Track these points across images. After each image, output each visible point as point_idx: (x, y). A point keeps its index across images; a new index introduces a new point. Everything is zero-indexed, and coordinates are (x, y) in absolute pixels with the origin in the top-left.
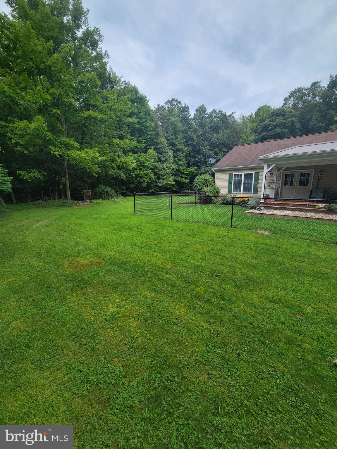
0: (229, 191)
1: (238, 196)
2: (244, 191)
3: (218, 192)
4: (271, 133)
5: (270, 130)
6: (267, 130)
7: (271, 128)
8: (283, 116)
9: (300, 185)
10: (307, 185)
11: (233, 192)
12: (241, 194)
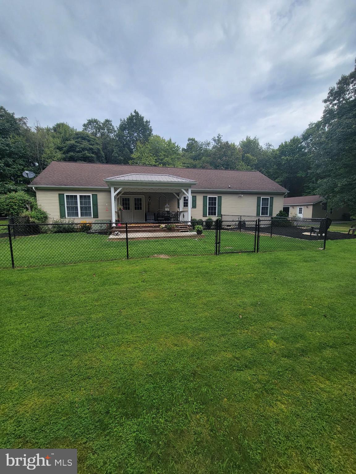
0: (62, 215)
1: (76, 222)
2: (82, 215)
3: (46, 218)
4: (80, 155)
5: (78, 152)
6: (74, 151)
7: (79, 149)
8: (89, 141)
9: (136, 209)
10: (141, 209)
11: (68, 216)
12: (79, 220)
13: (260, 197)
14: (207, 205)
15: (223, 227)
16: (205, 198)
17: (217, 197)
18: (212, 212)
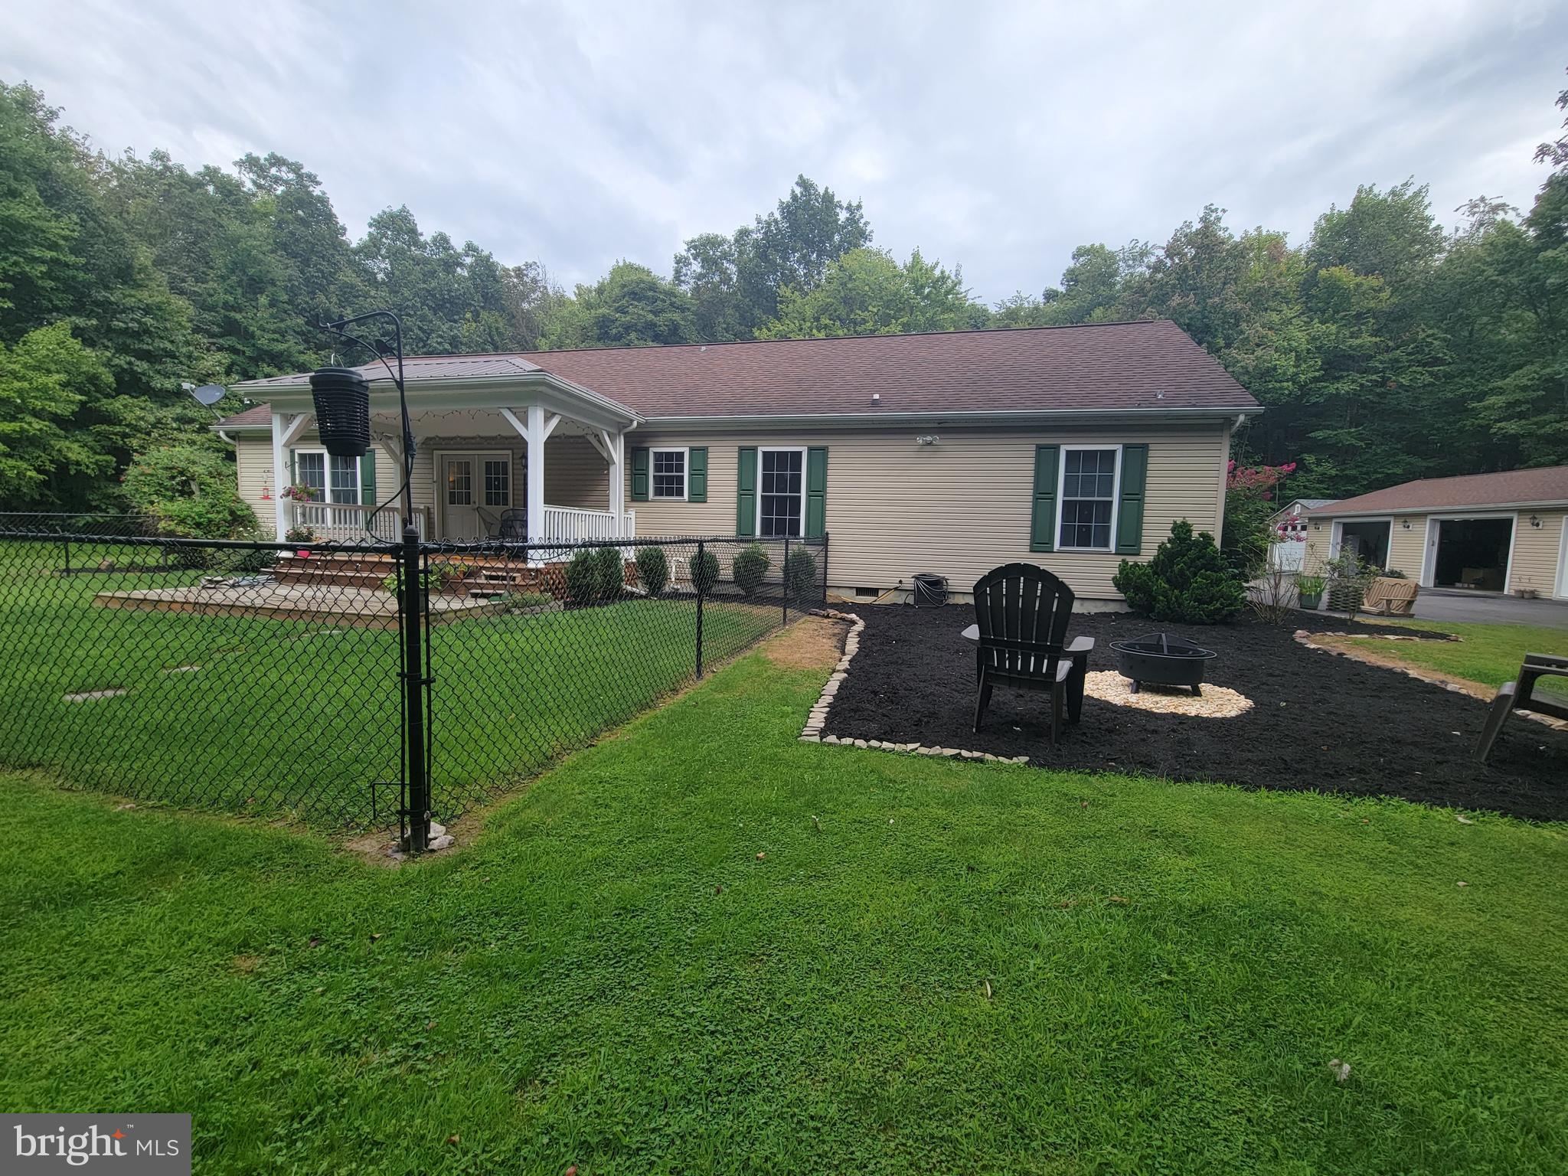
13: (1057, 448)
14: (754, 489)
15: (832, 595)
16: (746, 455)
17: (804, 450)
18: (781, 523)
